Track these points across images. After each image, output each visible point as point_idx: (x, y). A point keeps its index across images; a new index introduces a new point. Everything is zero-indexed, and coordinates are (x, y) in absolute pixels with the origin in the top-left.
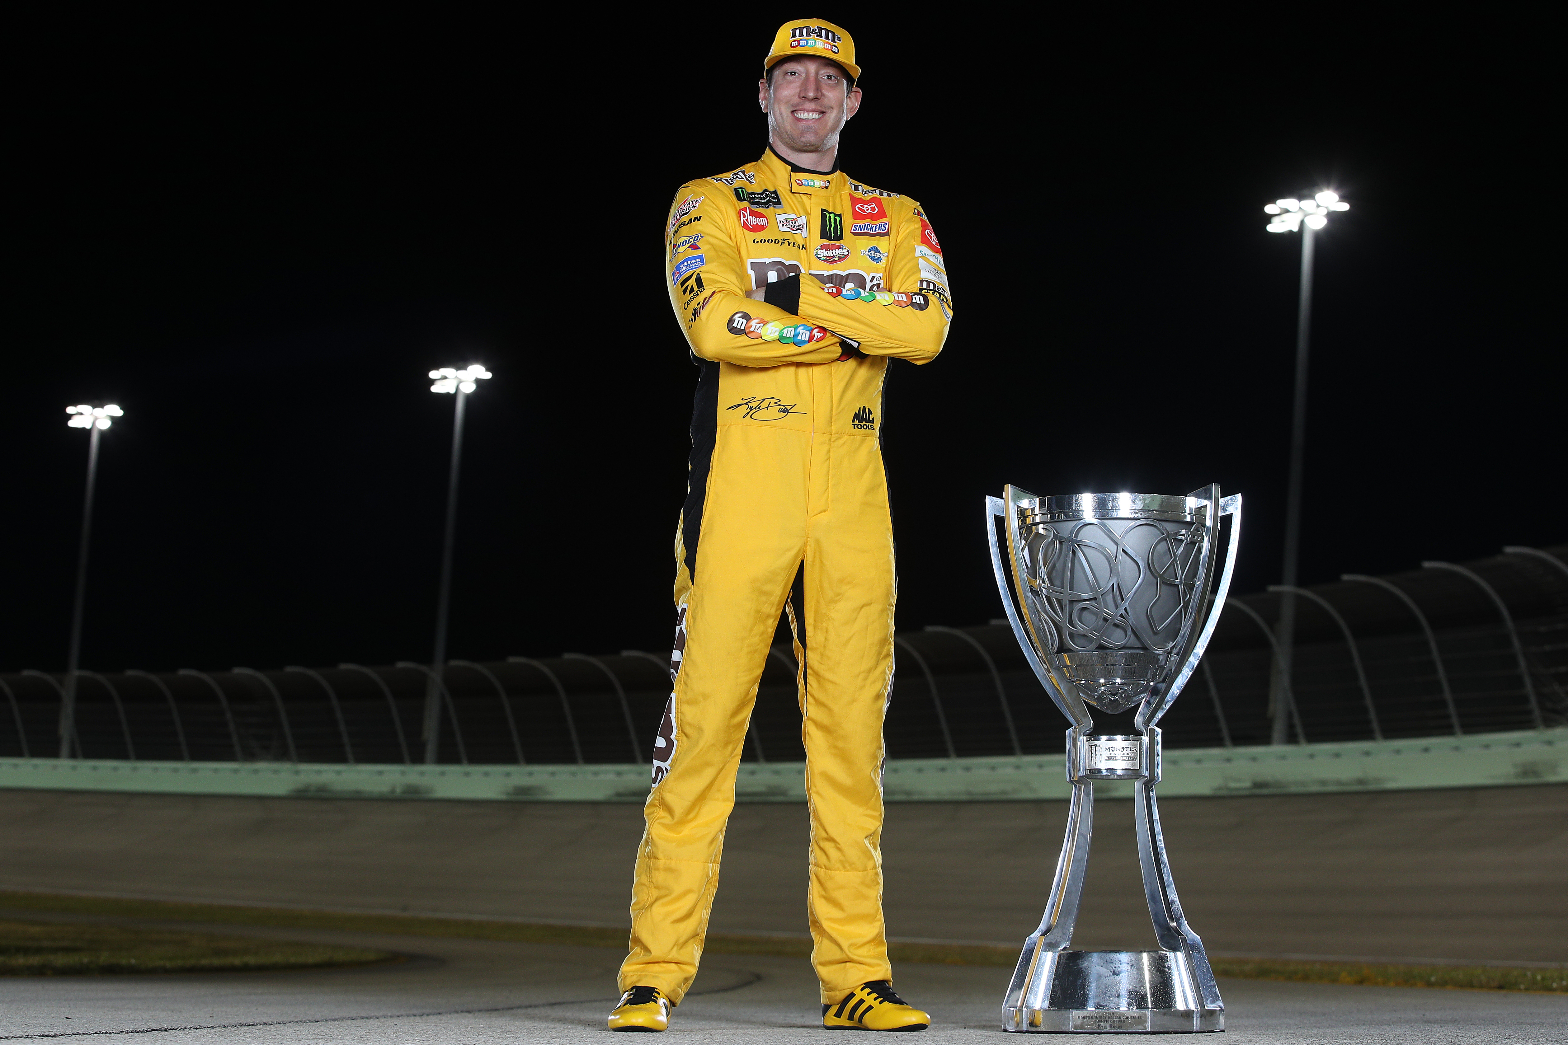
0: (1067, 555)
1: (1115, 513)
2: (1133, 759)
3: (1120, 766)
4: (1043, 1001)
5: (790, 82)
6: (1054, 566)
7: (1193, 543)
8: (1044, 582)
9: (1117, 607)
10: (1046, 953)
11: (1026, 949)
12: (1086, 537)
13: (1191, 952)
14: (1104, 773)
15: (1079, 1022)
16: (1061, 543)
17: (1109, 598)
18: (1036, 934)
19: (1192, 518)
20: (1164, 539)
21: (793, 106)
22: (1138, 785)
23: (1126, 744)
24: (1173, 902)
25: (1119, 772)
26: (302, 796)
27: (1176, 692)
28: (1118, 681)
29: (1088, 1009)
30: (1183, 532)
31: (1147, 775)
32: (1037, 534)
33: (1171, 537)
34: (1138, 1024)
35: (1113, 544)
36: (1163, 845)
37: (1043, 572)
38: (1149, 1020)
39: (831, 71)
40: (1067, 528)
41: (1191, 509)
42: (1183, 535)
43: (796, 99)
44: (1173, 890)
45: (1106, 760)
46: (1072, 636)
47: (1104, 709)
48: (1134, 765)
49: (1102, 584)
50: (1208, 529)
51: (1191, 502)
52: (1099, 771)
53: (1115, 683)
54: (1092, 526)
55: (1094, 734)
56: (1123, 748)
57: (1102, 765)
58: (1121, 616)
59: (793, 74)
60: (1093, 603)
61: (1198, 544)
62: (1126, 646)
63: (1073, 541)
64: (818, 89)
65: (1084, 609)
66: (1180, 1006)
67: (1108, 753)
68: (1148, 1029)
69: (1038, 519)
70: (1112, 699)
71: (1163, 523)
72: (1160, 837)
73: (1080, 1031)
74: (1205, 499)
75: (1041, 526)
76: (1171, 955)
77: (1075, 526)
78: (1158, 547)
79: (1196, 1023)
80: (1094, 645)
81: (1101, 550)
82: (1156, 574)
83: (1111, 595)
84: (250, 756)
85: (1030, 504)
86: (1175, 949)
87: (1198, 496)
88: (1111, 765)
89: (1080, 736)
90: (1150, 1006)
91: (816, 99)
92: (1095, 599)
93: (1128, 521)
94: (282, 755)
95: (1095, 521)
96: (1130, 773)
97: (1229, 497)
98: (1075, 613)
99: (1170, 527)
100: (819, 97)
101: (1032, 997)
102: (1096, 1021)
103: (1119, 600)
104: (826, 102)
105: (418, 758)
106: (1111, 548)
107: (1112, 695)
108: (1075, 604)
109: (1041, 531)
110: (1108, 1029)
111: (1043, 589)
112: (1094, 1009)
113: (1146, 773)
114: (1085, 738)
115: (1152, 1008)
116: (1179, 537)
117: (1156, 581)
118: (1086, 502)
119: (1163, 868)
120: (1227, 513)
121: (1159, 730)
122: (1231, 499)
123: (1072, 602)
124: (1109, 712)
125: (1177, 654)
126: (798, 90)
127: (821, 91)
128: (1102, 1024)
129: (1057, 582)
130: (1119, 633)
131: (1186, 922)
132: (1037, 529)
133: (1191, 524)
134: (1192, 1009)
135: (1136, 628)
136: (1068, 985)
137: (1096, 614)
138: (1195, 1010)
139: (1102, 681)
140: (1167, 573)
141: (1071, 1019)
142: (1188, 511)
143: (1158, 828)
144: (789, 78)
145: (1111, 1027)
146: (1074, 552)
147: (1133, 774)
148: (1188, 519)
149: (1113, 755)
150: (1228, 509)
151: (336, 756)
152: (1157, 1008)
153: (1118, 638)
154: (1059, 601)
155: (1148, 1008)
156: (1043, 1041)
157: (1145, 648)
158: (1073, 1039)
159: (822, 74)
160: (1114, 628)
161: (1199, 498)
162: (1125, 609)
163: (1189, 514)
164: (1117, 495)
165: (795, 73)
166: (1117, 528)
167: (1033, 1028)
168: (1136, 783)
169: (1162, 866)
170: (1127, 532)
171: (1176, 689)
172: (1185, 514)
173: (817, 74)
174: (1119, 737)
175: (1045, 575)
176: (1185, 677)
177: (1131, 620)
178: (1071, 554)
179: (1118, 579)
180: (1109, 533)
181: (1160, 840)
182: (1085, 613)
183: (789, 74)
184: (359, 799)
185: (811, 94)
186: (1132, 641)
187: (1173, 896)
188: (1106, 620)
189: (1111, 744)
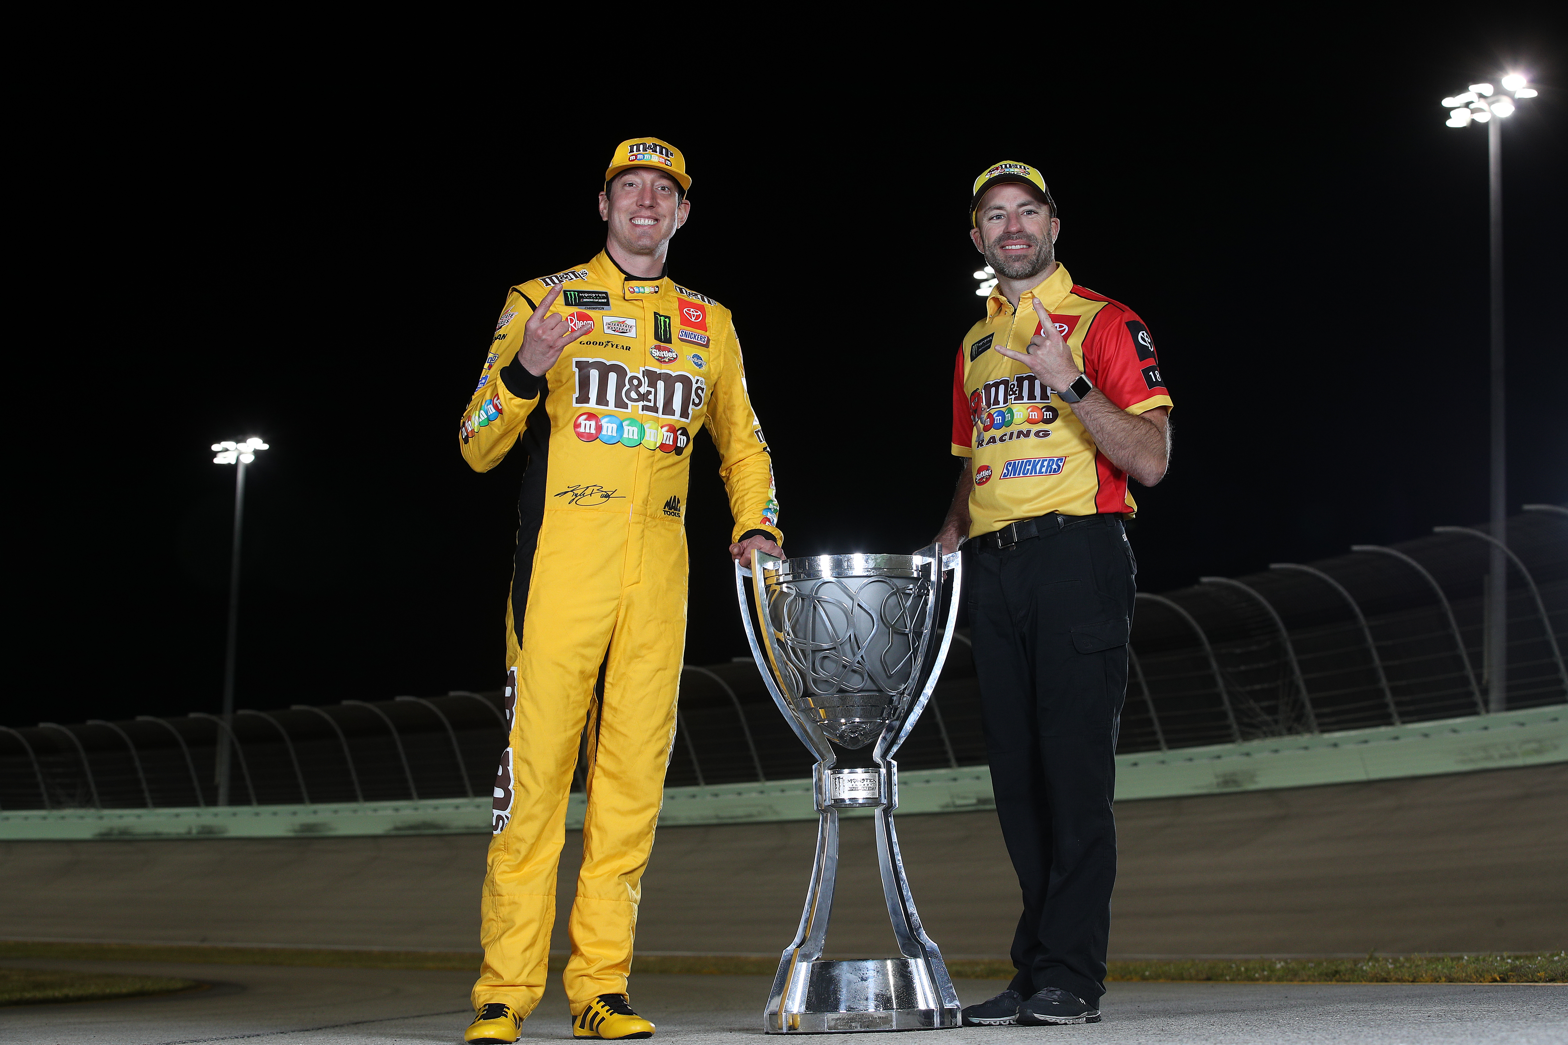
0: (808, 611)
1: (850, 572)
2: (873, 789)
3: (861, 795)
4: (800, 1006)
5: (628, 193)
6: (797, 620)
7: (920, 596)
8: (788, 635)
9: (854, 655)
10: (801, 963)
11: (783, 961)
12: (825, 593)
13: (929, 958)
14: (848, 802)
15: (833, 1023)
16: (803, 599)
17: (847, 647)
18: (791, 947)
19: (918, 574)
20: (894, 594)
21: (631, 214)
22: (878, 812)
23: (866, 776)
24: (912, 914)
25: (861, 801)
26: (105, 839)
27: (909, 729)
28: (857, 720)
29: (840, 1012)
30: (911, 586)
31: (885, 802)
32: (782, 592)
33: (901, 591)
34: (885, 1023)
35: (849, 599)
36: (901, 864)
37: (787, 626)
38: (894, 1019)
39: (665, 182)
40: (808, 586)
41: (917, 566)
42: (911, 589)
43: (634, 207)
44: (912, 904)
45: (849, 790)
46: (815, 681)
47: (845, 746)
48: (874, 794)
49: (841, 635)
50: (933, 583)
51: (917, 560)
52: (843, 800)
53: (855, 722)
54: (830, 583)
55: (837, 768)
56: (863, 780)
57: (845, 794)
58: (858, 663)
59: (631, 185)
60: (833, 652)
61: (924, 596)
62: (864, 689)
63: (814, 598)
64: (654, 198)
65: (825, 657)
66: (922, 1006)
67: (850, 785)
68: (894, 1028)
69: (781, 580)
70: (853, 736)
71: (893, 580)
72: (899, 857)
73: (834, 1031)
74: (930, 556)
75: (785, 585)
76: (911, 961)
77: (815, 585)
78: (889, 601)
79: (937, 1021)
80: (835, 689)
81: (839, 604)
82: (888, 625)
83: (849, 644)
84: (57, 803)
85: (774, 566)
86: (915, 956)
87: (923, 555)
88: (854, 795)
89: (825, 770)
90: (895, 1007)
91: (651, 207)
92: (835, 648)
93: (862, 579)
94: (86, 802)
95: (833, 580)
96: (870, 801)
97: (951, 555)
98: (817, 662)
99: (899, 583)
100: (654, 206)
101: (790, 1003)
102: (847, 1022)
103: (856, 649)
104: (660, 210)
105: (212, 801)
106: (847, 603)
107: (852, 732)
108: (817, 653)
109: (785, 590)
110: (859, 1029)
111: (788, 641)
112: (845, 1011)
113: (884, 801)
114: (829, 771)
115: (897, 1009)
116: (908, 591)
117: (888, 631)
118: (824, 563)
119: (903, 885)
120: (949, 568)
121: (894, 763)
122: (952, 556)
123: (814, 652)
124: (850, 748)
125: (909, 695)
126: (635, 199)
127: (656, 200)
128: (853, 1024)
129: (801, 634)
130: (857, 677)
131: (924, 932)
132: (781, 588)
133: (918, 579)
134: (932, 1008)
135: (872, 672)
136: (821, 992)
137: (836, 662)
138: (935, 1009)
139: (843, 721)
140: (898, 623)
141: (826, 1021)
142: (915, 568)
143: (896, 849)
144: (627, 188)
145: (861, 1027)
146: (815, 608)
147: (874, 802)
148: (915, 575)
149: (854, 786)
150: (950, 565)
151: (137, 802)
152: (901, 1009)
153: (856, 682)
154: (803, 651)
155: (894, 1009)
156: (802, 1041)
157: (880, 691)
158: (828, 1038)
159: (657, 186)
160: (852, 673)
161: (924, 556)
162: (862, 657)
163: (915, 570)
164: (852, 555)
165: (633, 184)
166: (853, 585)
167: (792, 1030)
168: (876, 810)
169: (902, 883)
170: (861, 589)
171: (908, 726)
172: (912, 570)
173: (653, 185)
174: (859, 770)
175: (790, 629)
176: (916, 715)
177: (868, 666)
178: (812, 610)
179: (854, 630)
180: (845, 590)
181: (899, 860)
182: (826, 662)
183: (628, 185)
184: (159, 840)
185: (647, 202)
186: (869, 684)
187: (912, 909)
188: (845, 667)
189: (853, 776)
